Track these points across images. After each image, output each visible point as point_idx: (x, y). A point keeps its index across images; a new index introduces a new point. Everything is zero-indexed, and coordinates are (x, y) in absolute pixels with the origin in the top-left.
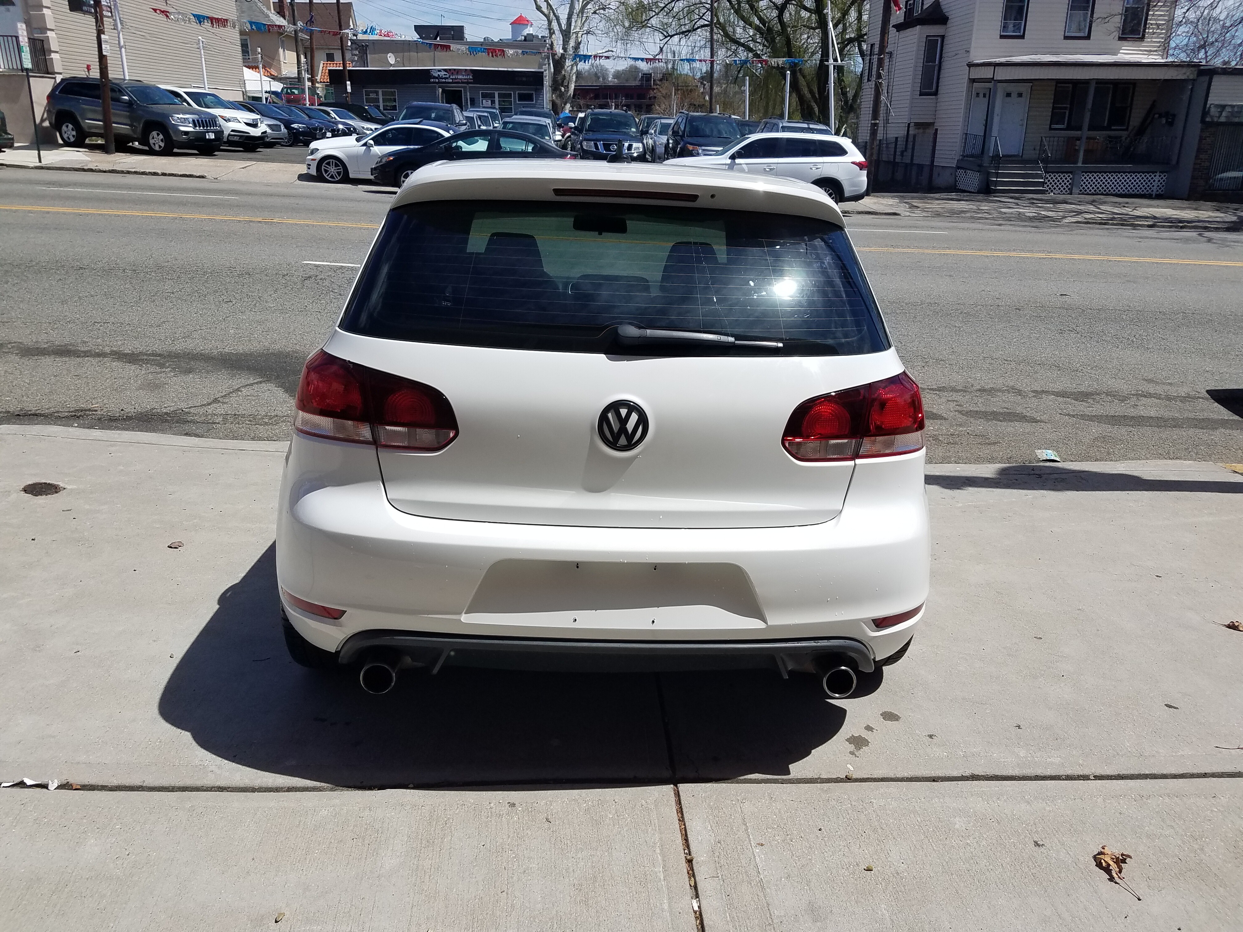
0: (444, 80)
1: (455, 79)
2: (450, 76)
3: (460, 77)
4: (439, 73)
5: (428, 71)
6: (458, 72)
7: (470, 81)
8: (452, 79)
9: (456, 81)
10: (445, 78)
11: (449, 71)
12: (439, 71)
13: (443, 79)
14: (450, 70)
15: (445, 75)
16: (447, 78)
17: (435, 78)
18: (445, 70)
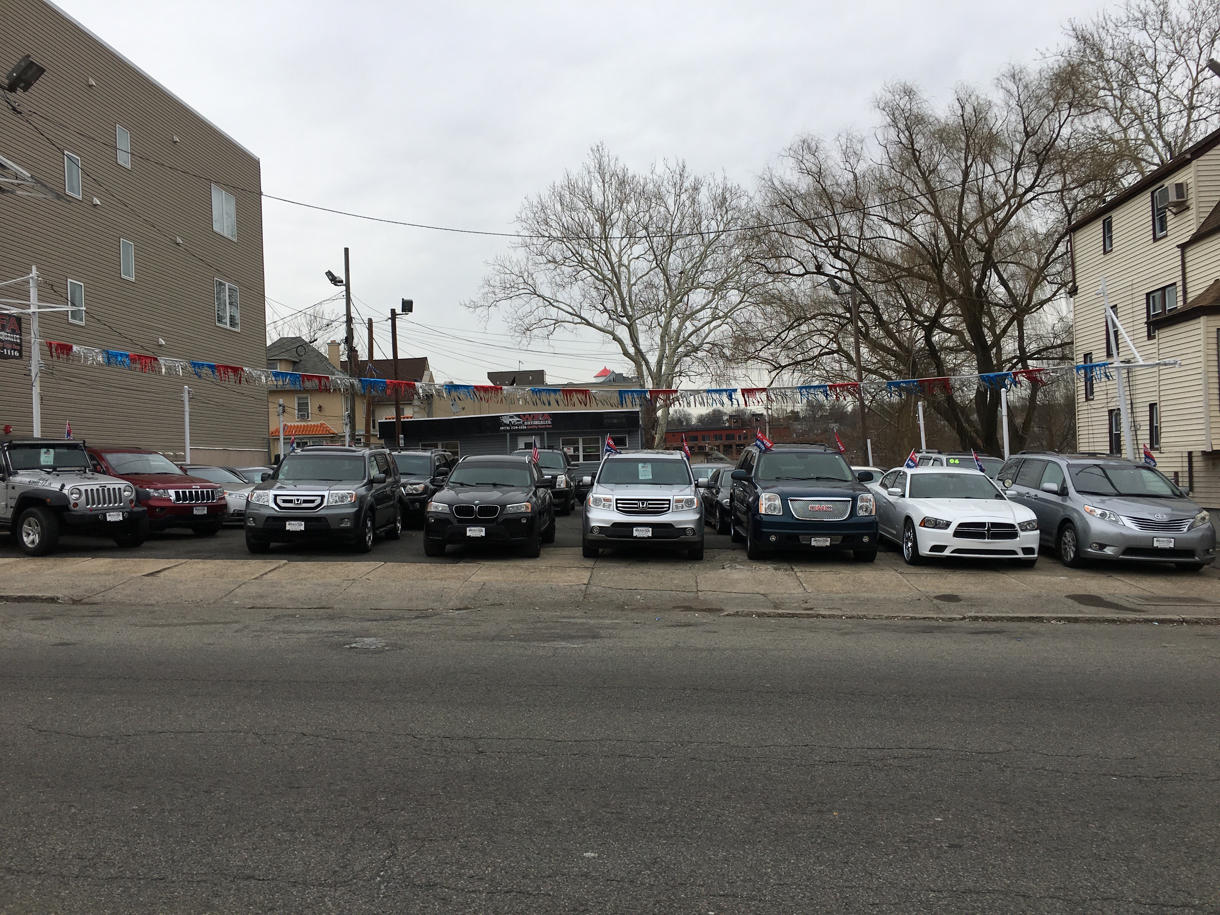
0: (517, 428)
1: (530, 425)
2: (524, 423)
3: (536, 423)
4: (511, 420)
5: (498, 417)
6: (534, 417)
7: (548, 426)
8: (526, 426)
9: (531, 427)
10: (518, 425)
11: (522, 417)
12: (511, 417)
13: (515, 426)
14: (524, 415)
15: (517, 421)
16: (521, 425)
17: (506, 425)
18: (518, 416)
